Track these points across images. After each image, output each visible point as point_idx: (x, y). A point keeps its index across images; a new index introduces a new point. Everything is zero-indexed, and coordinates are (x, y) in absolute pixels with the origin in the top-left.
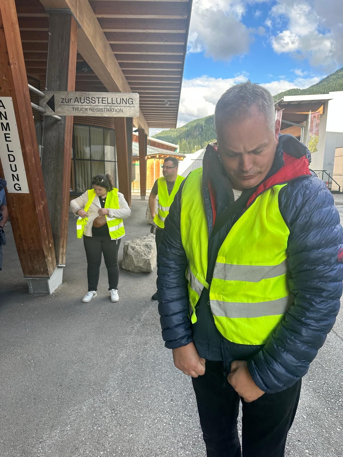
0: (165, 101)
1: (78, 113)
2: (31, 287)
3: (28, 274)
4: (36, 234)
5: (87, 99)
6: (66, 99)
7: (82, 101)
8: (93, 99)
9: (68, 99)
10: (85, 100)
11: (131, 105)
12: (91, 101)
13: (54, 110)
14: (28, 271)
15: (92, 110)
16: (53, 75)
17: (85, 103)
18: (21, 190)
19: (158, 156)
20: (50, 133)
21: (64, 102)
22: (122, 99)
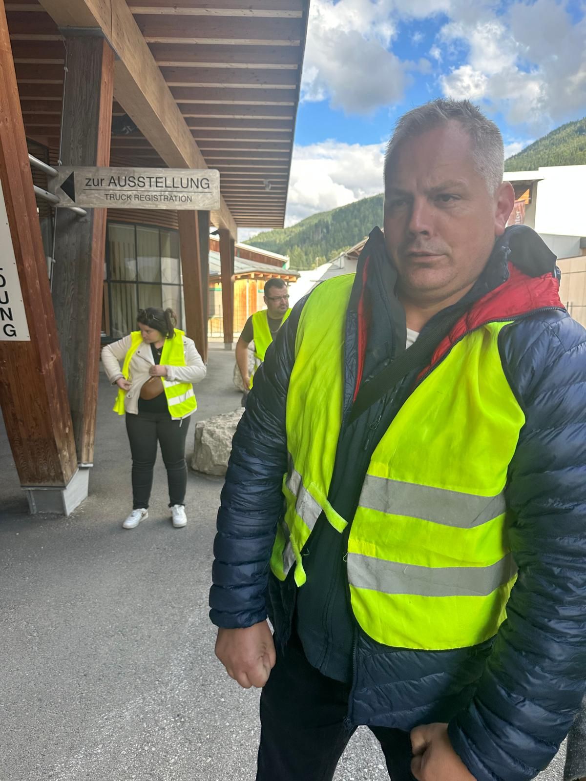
0: (264, 182)
1: (115, 203)
2: (34, 504)
3: (28, 482)
4: (42, 411)
5: (131, 179)
6: (93, 180)
7: (122, 183)
8: (141, 179)
9: (98, 179)
10: (128, 182)
11: (207, 190)
12: (136, 183)
13: (73, 198)
14: (28, 475)
15: (139, 198)
16: (72, 139)
17: (127, 186)
18: (16, 336)
19: (253, 275)
20: (67, 237)
21: (91, 185)
22: (190, 179)
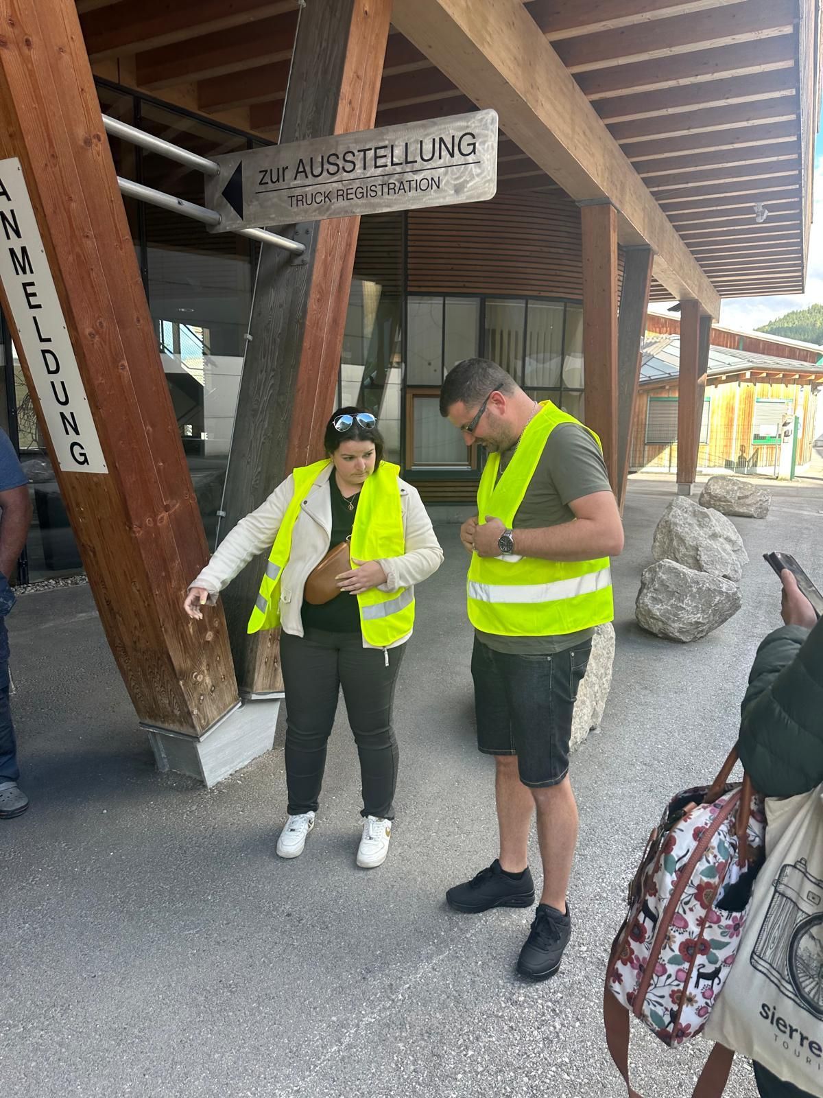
0: (756, 209)
1: (306, 211)
2: (163, 755)
3: (147, 718)
4: (144, 602)
5: (332, 159)
6: (271, 170)
7: (317, 171)
8: (349, 157)
9: (278, 169)
10: (326, 166)
11: (471, 158)
12: (341, 166)
13: (239, 211)
14: (149, 710)
15: (345, 195)
16: (299, 122)
17: (325, 173)
18: (88, 464)
19: (748, 375)
20: (273, 295)
21: (267, 183)
22: (437, 140)
